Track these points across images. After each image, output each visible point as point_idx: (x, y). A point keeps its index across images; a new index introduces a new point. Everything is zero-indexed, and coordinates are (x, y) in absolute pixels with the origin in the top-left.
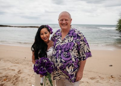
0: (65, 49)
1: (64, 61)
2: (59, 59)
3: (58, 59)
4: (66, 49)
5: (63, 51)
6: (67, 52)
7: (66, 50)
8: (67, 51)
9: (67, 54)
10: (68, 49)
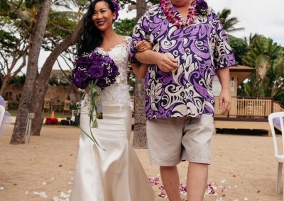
0: (197, 35)
1: (201, 60)
2: (188, 55)
3: (185, 54)
4: (200, 35)
5: (194, 40)
6: (204, 42)
7: (201, 37)
8: (202, 40)
9: (203, 45)
10: (204, 36)
